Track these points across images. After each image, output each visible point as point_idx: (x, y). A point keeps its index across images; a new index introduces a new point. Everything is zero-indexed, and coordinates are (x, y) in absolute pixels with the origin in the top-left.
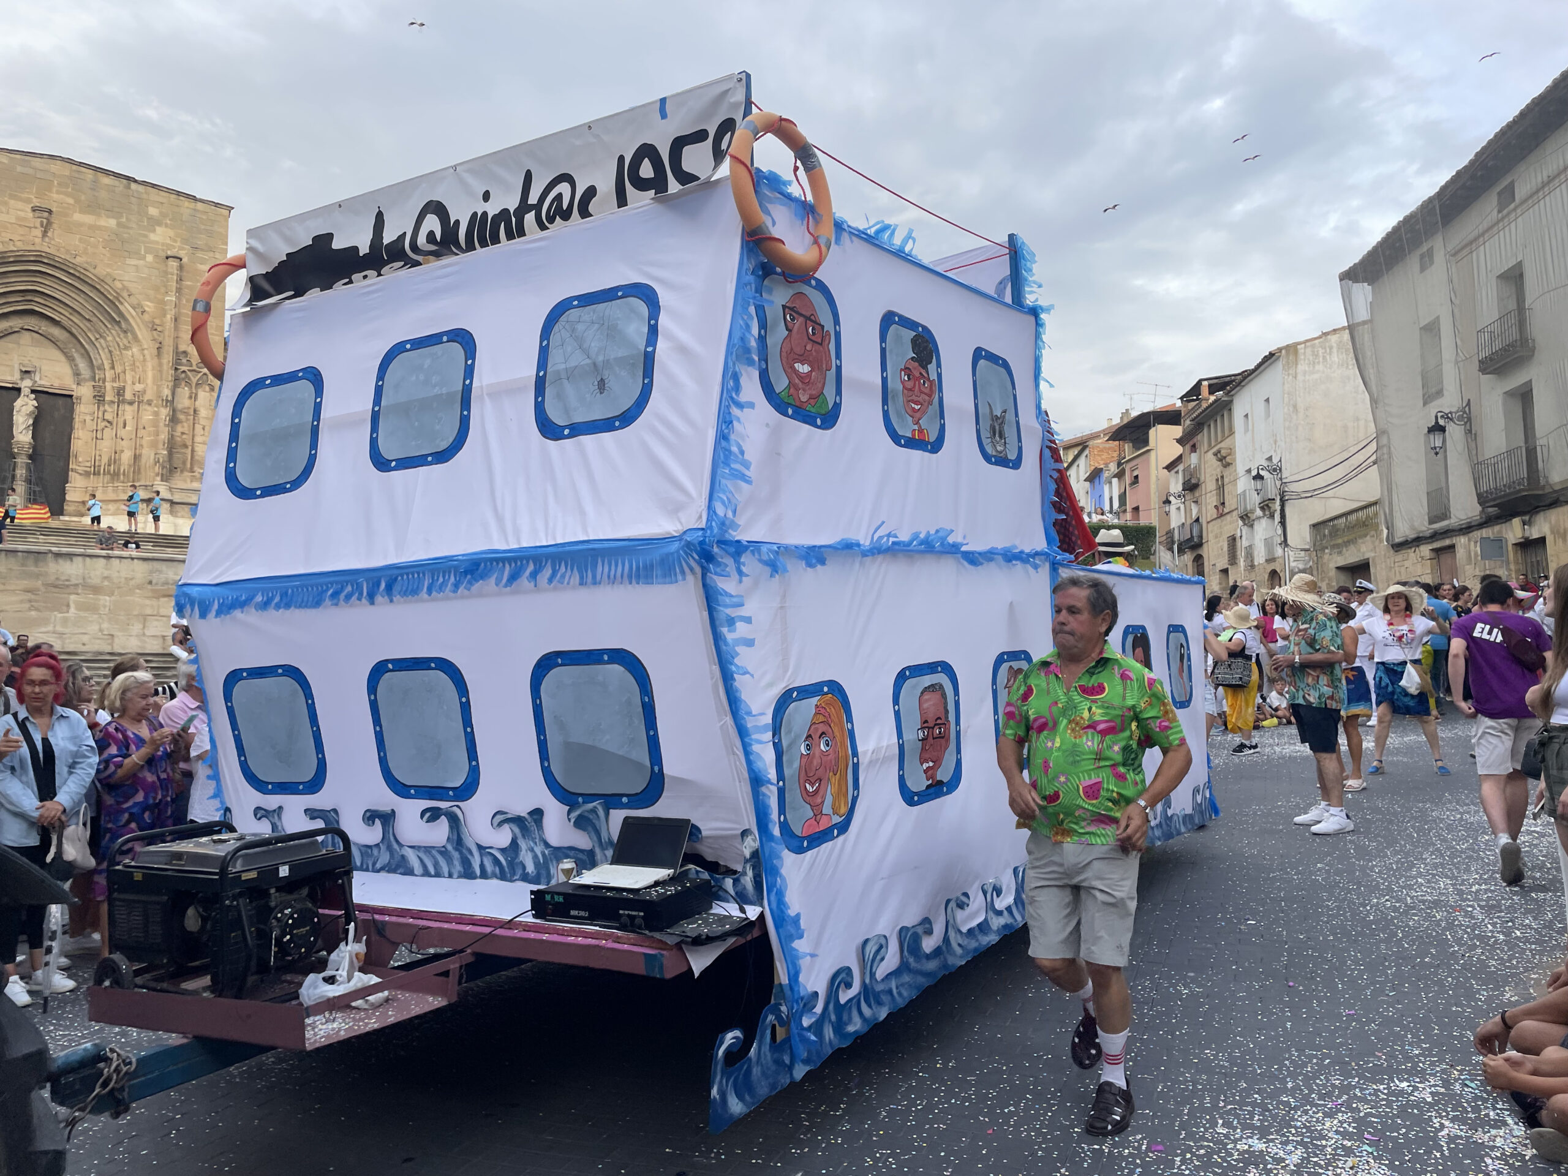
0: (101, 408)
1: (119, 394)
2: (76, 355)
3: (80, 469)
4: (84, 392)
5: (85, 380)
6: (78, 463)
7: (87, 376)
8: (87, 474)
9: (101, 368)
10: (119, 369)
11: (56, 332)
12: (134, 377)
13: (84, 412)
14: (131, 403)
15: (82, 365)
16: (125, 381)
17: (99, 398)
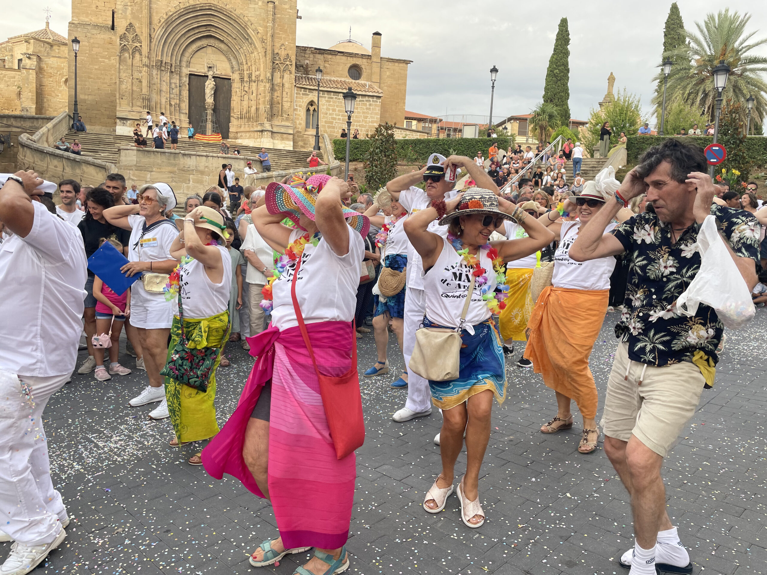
0: (243, 85)
1: (249, 77)
2: (231, 58)
3: (235, 116)
4: (235, 77)
5: (236, 71)
6: (234, 113)
7: (237, 69)
8: (238, 118)
9: (242, 64)
10: (249, 64)
11: (222, 46)
12: (255, 68)
13: (236, 86)
14: (255, 82)
15: (234, 63)
16: (252, 71)
17: (242, 80)
